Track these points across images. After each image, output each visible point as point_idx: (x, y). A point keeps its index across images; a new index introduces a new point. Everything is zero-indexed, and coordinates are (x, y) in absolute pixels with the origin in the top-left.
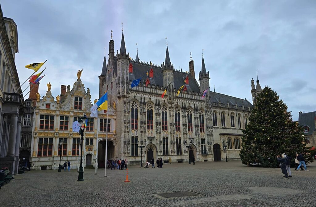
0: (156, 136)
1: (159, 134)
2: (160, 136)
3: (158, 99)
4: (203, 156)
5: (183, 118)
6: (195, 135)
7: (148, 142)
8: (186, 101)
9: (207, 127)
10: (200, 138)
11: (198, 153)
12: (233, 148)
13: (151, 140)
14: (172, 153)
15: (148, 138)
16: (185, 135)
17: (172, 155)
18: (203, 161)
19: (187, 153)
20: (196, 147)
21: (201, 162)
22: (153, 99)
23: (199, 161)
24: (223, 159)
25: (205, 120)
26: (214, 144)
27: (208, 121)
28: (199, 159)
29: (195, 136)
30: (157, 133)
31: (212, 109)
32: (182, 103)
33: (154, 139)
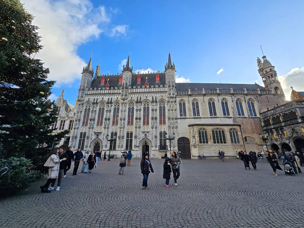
0: (103, 132)
1: (106, 129)
2: (108, 131)
3: (110, 98)
4: (160, 152)
5: (137, 111)
6: (151, 128)
7: (94, 137)
8: (142, 95)
9: (169, 119)
10: (158, 131)
11: (154, 148)
12: (209, 142)
13: (98, 135)
14: (119, 148)
15: (95, 133)
16: (138, 129)
17: (119, 150)
18: (161, 158)
19: (137, 148)
20: (151, 142)
21: (157, 159)
22: (106, 98)
23: (154, 157)
24: (193, 156)
25: (166, 111)
26: (179, 137)
27: (171, 112)
28: (154, 155)
29: (151, 130)
30: (105, 129)
31: (177, 98)
32: (138, 97)
33: (101, 134)
